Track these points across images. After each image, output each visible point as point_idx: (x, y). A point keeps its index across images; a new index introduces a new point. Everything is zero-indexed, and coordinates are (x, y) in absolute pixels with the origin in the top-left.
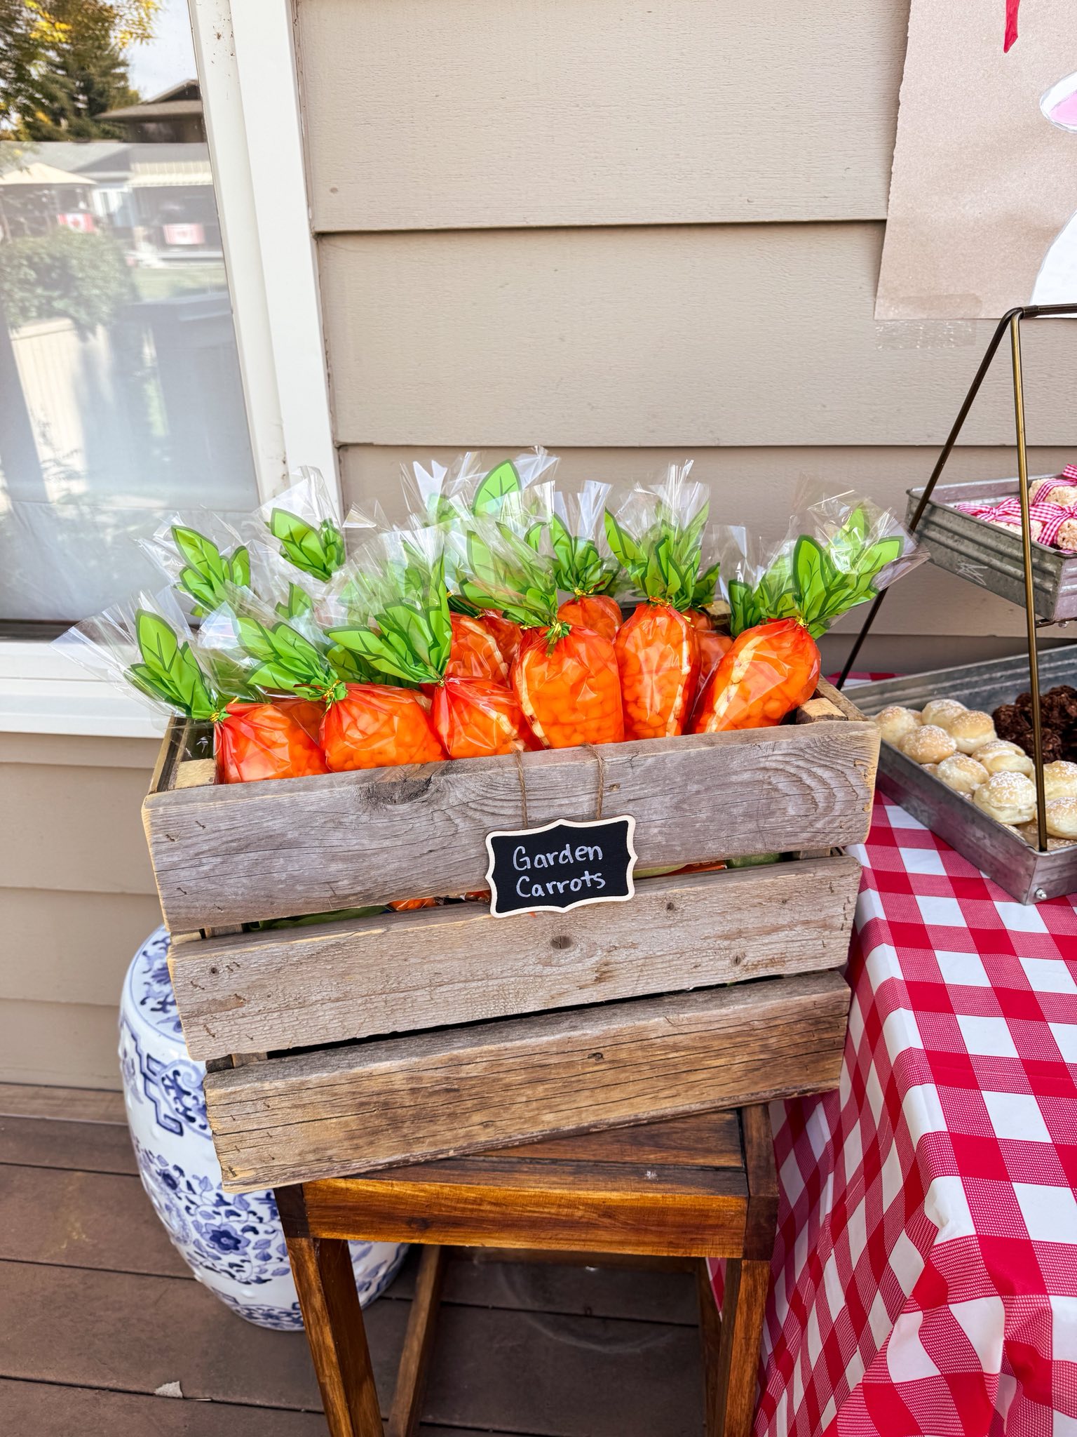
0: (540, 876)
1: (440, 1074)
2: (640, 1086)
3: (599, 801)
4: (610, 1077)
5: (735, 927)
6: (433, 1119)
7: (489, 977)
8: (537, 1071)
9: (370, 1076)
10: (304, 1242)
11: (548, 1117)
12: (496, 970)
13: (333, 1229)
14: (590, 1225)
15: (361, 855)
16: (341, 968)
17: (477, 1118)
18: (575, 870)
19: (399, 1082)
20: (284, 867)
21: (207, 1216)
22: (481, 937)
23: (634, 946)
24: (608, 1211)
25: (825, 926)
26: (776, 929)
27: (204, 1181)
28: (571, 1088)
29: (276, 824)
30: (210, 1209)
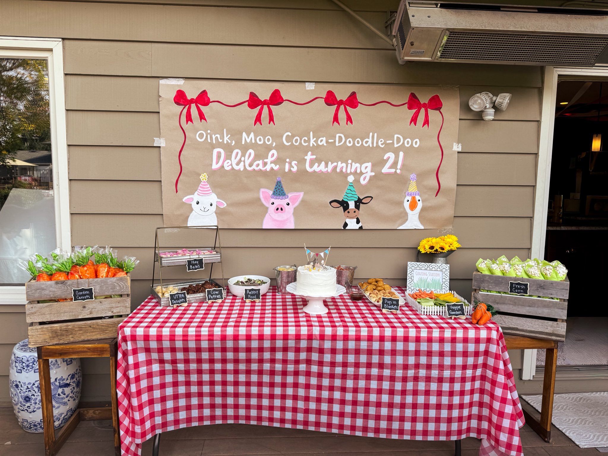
0: (80, 296)
1: (65, 327)
2: (97, 332)
3: (89, 285)
4: (92, 330)
5: (111, 306)
6: (63, 335)
7: (73, 312)
8: (80, 328)
9: (54, 327)
10: (41, 360)
11: (82, 337)
12: (74, 311)
13: (46, 357)
14: (86, 352)
15: (54, 292)
16: (50, 309)
17: (71, 336)
18: (85, 295)
19: (58, 328)
20: (44, 292)
21: (24, 393)
22: (72, 305)
23: (96, 308)
24: (89, 349)
25: (126, 307)
26: (118, 307)
27: (25, 384)
28: (86, 332)
29: (43, 286)
30: (24, 391)
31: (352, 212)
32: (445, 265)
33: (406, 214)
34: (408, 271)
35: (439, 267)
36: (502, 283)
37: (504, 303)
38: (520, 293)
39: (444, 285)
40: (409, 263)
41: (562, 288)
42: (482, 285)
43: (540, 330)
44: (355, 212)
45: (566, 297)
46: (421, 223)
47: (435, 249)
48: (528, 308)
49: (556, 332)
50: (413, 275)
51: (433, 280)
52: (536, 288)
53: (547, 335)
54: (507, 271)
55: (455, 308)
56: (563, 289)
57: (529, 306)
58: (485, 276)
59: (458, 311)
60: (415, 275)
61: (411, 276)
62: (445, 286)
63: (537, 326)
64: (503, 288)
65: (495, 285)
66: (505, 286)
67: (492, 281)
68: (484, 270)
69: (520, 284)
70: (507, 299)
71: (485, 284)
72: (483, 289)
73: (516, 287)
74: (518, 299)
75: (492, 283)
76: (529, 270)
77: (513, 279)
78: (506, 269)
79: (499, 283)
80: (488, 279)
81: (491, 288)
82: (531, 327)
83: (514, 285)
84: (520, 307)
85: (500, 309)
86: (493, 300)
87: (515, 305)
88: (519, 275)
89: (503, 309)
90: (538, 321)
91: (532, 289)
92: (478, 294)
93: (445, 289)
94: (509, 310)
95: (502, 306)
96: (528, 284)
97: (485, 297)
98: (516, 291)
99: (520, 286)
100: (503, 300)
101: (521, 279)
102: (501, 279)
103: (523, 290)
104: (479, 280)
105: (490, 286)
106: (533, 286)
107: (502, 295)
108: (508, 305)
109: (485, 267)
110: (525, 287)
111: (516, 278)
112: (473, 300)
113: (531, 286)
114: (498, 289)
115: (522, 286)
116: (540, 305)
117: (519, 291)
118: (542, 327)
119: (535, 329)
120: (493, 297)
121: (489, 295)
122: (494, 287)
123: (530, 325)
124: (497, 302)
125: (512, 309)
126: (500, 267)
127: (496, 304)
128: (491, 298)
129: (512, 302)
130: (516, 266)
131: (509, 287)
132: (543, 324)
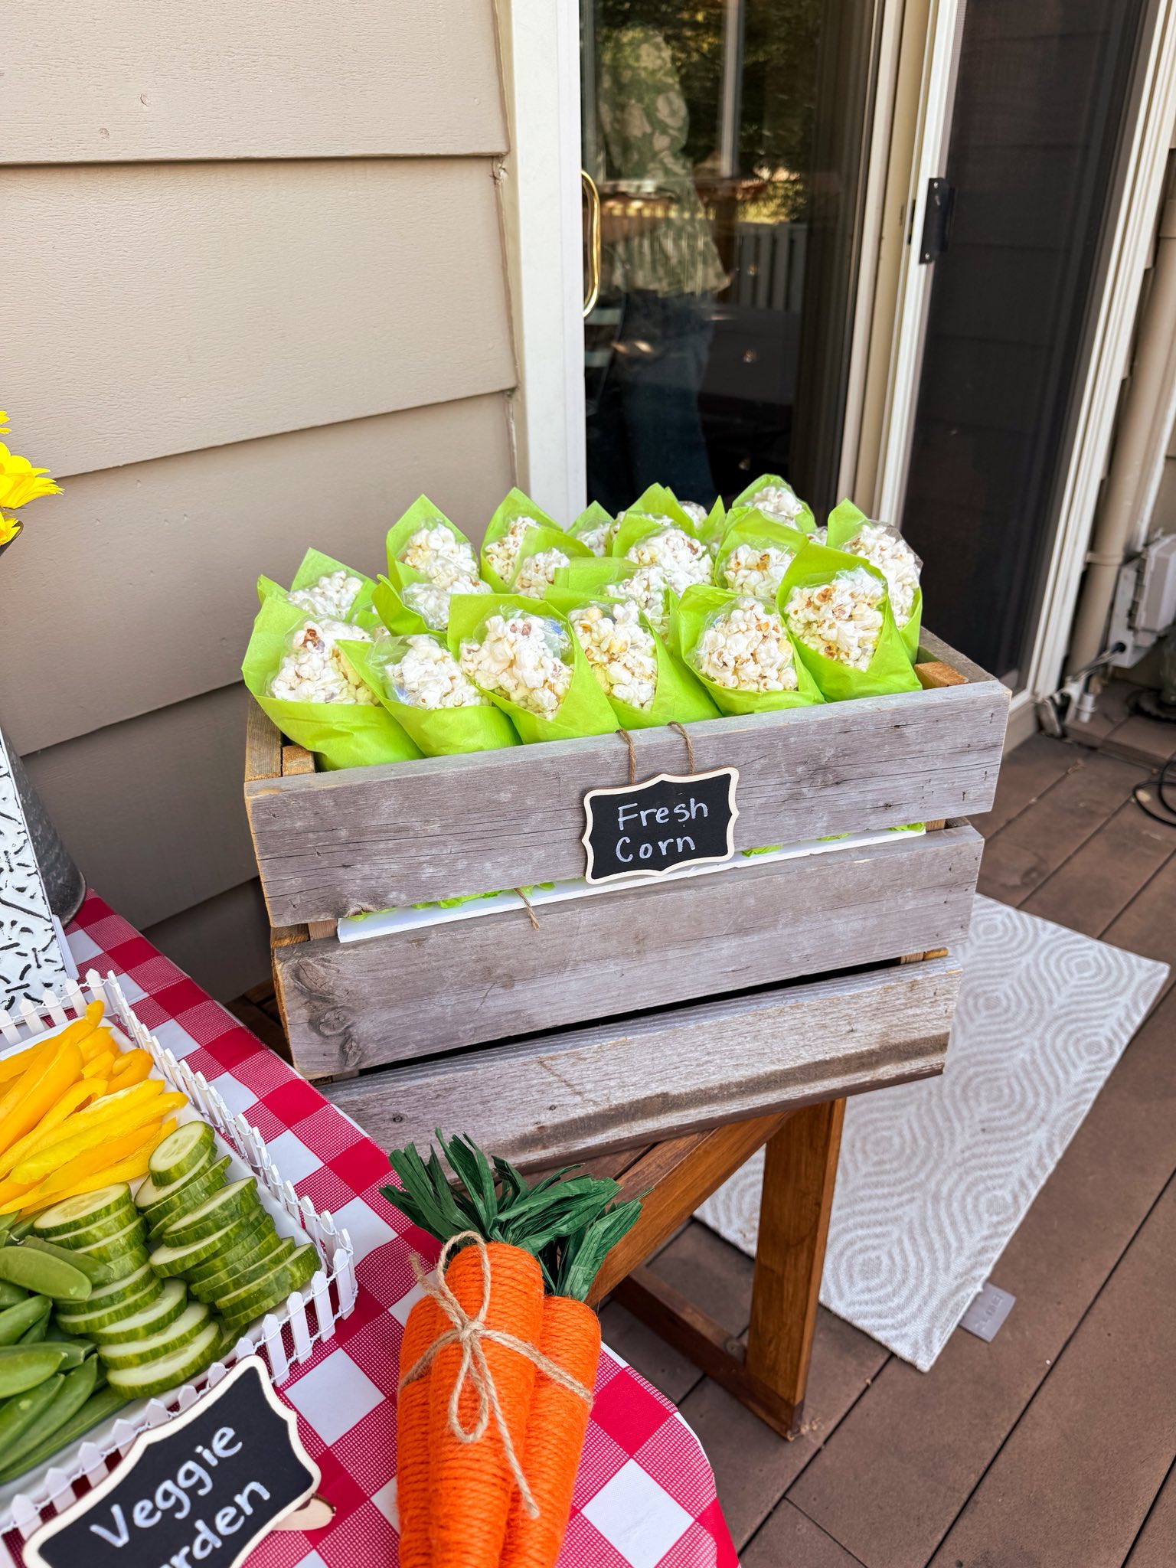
36: (525, 813)
37: (559, 966)
38: (674, 857)
41: (962, 740)
42: (354, 881)
43: (807, 1058)
45: (977, 801)
48: (728, 947)
49: (898, 1038)
52: (783, 793)
53: (846, 1072)
54: (545, 698)
56: (968, 749)
57: (741, 931)
63: (792, 1039)
64: (540, 854)
65: (465, 847)
66: (547, 837)
67: (435, 828)
68: (336, 727)
69: (663, 794)
70: (581, 930)
71: (381, 866)
72: (366, 905)
73: (645, 823)
74: (660, 909)
75: (441, 839)
76: (714, 643)
77: (607, 766)
78: (534, 678)
79: (502, 824)
80: (398, 813)
81: (434, 880)
82: (756, 1058)
83: (626, 813)
84: (677, 953)
85: (536, 1018)
86: (472, 966)
87: (639, 952)
88: (636, 705)
89: (555, 1007)
90: (797, 1007)
91: (763, 800)
92: (329, 962)
93: (17, 945)
94: (603, 1002)
95: (543, 987)
96: (727, 777)
97: (402, 966)
98: (645, 854)
99: (671, 810)
100: (550, 943)
101: (671, 751)
102: (514, 788)
103: (692, 828)
104: (319, 839)
105: (428, 871)
106: (762, 783)
107: (533, 902)
108: (588, 965)
109: (333, 688)
110: (703, 805)
111: (634, 752)
112: (304, 1013)
113: (750, 784)
114: (497, 873)
115: (681, 808)
116: (808, 904)
117: (663, 846)
118: (820, 1033)
119: (779, 1060)
120: (468, 944)
121: (425, 944)
122: (461, 864)
123: (748, 1046)
124: (499, 971)
125: (619, 988)
126: (476, 662)
127: (502, 991)
128: (451, 962)
129: (620, 942)
130: (595, 628)
131: (586, 840)
132: (827, 1014)
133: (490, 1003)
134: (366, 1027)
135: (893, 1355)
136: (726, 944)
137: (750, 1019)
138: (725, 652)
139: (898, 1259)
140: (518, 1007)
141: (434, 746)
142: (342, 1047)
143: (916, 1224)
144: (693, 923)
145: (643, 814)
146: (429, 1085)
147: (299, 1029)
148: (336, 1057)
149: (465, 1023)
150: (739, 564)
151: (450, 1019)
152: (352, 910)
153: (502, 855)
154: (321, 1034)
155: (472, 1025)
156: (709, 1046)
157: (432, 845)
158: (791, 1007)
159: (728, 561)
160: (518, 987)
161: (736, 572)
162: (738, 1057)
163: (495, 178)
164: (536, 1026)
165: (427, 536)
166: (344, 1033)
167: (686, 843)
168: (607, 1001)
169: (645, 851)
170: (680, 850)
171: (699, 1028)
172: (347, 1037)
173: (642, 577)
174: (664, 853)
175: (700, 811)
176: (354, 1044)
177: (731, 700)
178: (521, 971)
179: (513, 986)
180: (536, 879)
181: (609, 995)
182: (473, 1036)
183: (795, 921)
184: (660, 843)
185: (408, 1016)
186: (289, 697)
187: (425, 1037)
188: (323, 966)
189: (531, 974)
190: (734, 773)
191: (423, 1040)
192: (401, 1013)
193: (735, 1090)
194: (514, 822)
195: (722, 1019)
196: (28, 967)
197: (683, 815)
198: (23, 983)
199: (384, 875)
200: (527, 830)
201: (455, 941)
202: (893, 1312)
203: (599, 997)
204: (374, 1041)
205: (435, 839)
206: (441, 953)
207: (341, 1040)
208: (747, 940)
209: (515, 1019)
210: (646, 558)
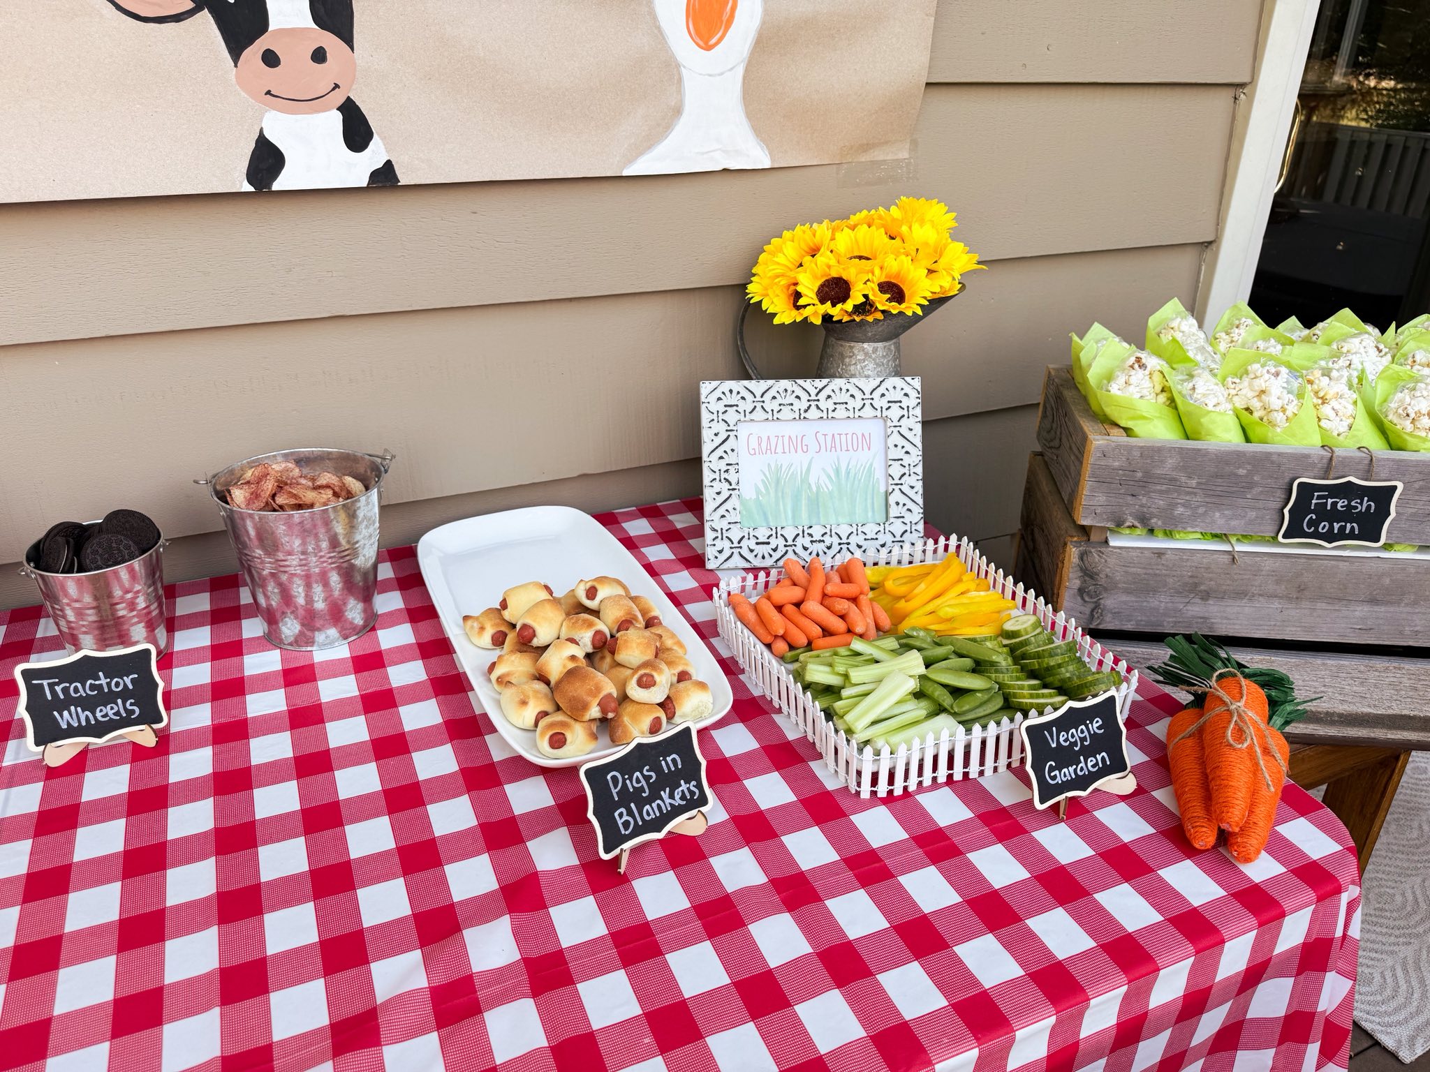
31: (295, 58)
32: (897, 381)
33: (671, 71)
34: (706, 435)
35: (868, 401)
36: (1251, 485)
37: (1240, 594)
38: (1342, 535)
39: (896, 496)
40: (706, 387)
42: (1134, 506)
43: (1396, 710)
44: (319, 56)
46: (758, 131)
47: (856, 298)
48: (1361, 611)
50: (731, 458)
51: (837, 471)
54: (1279, 417)
55: (1077, 734)
57: (1373, 601)
58: (1154, 452)
59: (1088, 752)
60: (743, 458)
61: (722, 465)
62: (903, 499)
63: (1388, 692)
64: (1252, 514)
65: (1207, 500)
66: (1260, 504)
67: (1194, 483)
68: (1145, 414)
69: (1347, 490)
70: (1264, 573)
71: (1153, 500)
72: (1137, 524)
73: (1329, 508)
74: (1321, 571)
75: (1195, 490)
76: (1402, 401)
77: (1313, 465)
78: (1275, 403)
79: (1235, 489)
80: (1175, 469)
81: (1182, 516)
82: (1358, 699)
83: (1319, 497)
84: (1324, 606)
85: (1216, 626)
86: (1187, 580)
87: (1297, 598)
88: (1335, 434)
89: (1231, 622)
90: (1399, 669)
91: (1414, 510)
92: (1103, 554)
93: (903, 517)
94: (1263, 627)
95: (1227, 606)
96: (1395, 488)
97: (1144, 568)
98: (1323, 529)
99: (1349, 502)
100: (1240, 577)
101: (1359, 463)
102: (1249, 467)
103: (1361, 518)
104: (1124, 475)
105: (1180, 510)
106: (1417, 498)
107: (1237, 549)
108: (1261, 599)
109: (1145, 392)
110: (1372, 504)
111: (1335, 460)
112: (1077, 583)
113: (1408, 497)
114: (1221, 522)
115: (1357, 503)
116: (1427, 593)
117: (1336, 526)
118: (1411, 693)
119: (1375, 706)
120: (1189, 564)
121: (1163, 557)
122: (1201, 510)
123: (1355, 688)
124: (1202, 588)
125: (1277, 620)
126: (1237, 389)
127: (1200, 601)
128: (1175, 573)
129: (1286, 588)
130: (1317, 381)
131: (1286, 511)
132: (1420, 680)
133: (1189, 608)
134: (1109, 602)
135: (1377, 1043)
136: (1360, 608)
137: (1362, 668)
138: (1409, 407)
139: (1389, 980)
140: (1207, 615)
141: (1203, 433)
142: (1093, 611)
143: (1410, 961)
144: (1341, 586)
145: (1330, 501)
146: (1135, 652)
147: (1072, 592)
148: (1087, 616)
149: (1170, 617)
150: (1414, 362)
151: (1161, 611)
152: (1128, 524)
153: (1228, 509)
154: (1083, 599)
155: (1174, 619)
156: (1327, 680)
157: (1188, 493)
158: (1395, 668)
159: (1406, 360)
160: (1211, 602)
161: (1412, 366)
162: (1345, 695)
163: (1235, 98)
164: (1214, 632)
165: (1180, 322)
166: (1096, 602)
167: (1353, 528)
168: (1266, 628)
169: (1323, 527)
170: (1347, 532)
171: (1324, 664)
172: (1097, 606)
173: (1346, 358)
174: (1336, 531)
175: (1369, 507)
176: (1100, 611)
177: (1405, 440)
178: (1215, 591)
179: (1207, 600)
180: (1245, 531)
181: (1269, 623)
182: (1173, 627)
183: (1415, 603)
184: (1335, 524)
185: (1136, 602)
186: (1119, 393)
187: (1144, 618)
188: (1099, 555)
189: (1221, 595)
190: (1400, 486)
191: (1141, 621)
192: (1133, 599)
193: (1336, 719)
194: (1242, 490)
195: (1342, 662)
196: (906, 531)
197: (1357, 508)
198: (901, 539)
199: (1153, 506)
200: (1249, 496)
201: (1181, 559)
202: (1380, 1014)
203: (1261, 623)
204: (1112, 613)
205: (1190, 490)
206: (1171, 566)
207: (1092, 606)
208: (1376, 608)
209: (1202, 623)
210: (1344, 350)
